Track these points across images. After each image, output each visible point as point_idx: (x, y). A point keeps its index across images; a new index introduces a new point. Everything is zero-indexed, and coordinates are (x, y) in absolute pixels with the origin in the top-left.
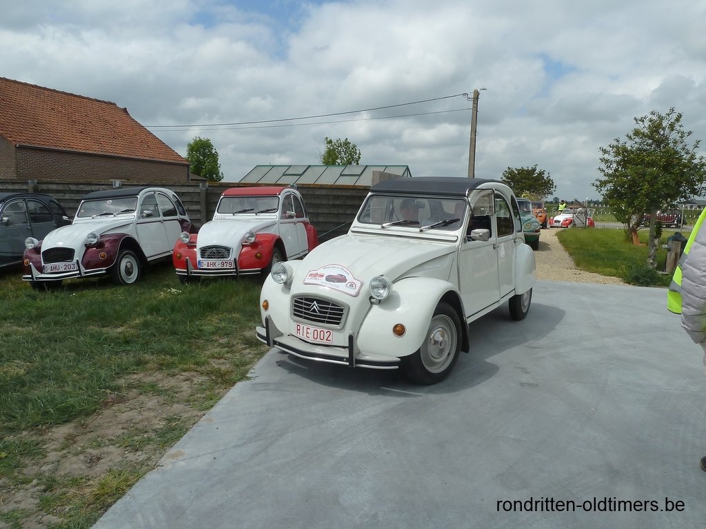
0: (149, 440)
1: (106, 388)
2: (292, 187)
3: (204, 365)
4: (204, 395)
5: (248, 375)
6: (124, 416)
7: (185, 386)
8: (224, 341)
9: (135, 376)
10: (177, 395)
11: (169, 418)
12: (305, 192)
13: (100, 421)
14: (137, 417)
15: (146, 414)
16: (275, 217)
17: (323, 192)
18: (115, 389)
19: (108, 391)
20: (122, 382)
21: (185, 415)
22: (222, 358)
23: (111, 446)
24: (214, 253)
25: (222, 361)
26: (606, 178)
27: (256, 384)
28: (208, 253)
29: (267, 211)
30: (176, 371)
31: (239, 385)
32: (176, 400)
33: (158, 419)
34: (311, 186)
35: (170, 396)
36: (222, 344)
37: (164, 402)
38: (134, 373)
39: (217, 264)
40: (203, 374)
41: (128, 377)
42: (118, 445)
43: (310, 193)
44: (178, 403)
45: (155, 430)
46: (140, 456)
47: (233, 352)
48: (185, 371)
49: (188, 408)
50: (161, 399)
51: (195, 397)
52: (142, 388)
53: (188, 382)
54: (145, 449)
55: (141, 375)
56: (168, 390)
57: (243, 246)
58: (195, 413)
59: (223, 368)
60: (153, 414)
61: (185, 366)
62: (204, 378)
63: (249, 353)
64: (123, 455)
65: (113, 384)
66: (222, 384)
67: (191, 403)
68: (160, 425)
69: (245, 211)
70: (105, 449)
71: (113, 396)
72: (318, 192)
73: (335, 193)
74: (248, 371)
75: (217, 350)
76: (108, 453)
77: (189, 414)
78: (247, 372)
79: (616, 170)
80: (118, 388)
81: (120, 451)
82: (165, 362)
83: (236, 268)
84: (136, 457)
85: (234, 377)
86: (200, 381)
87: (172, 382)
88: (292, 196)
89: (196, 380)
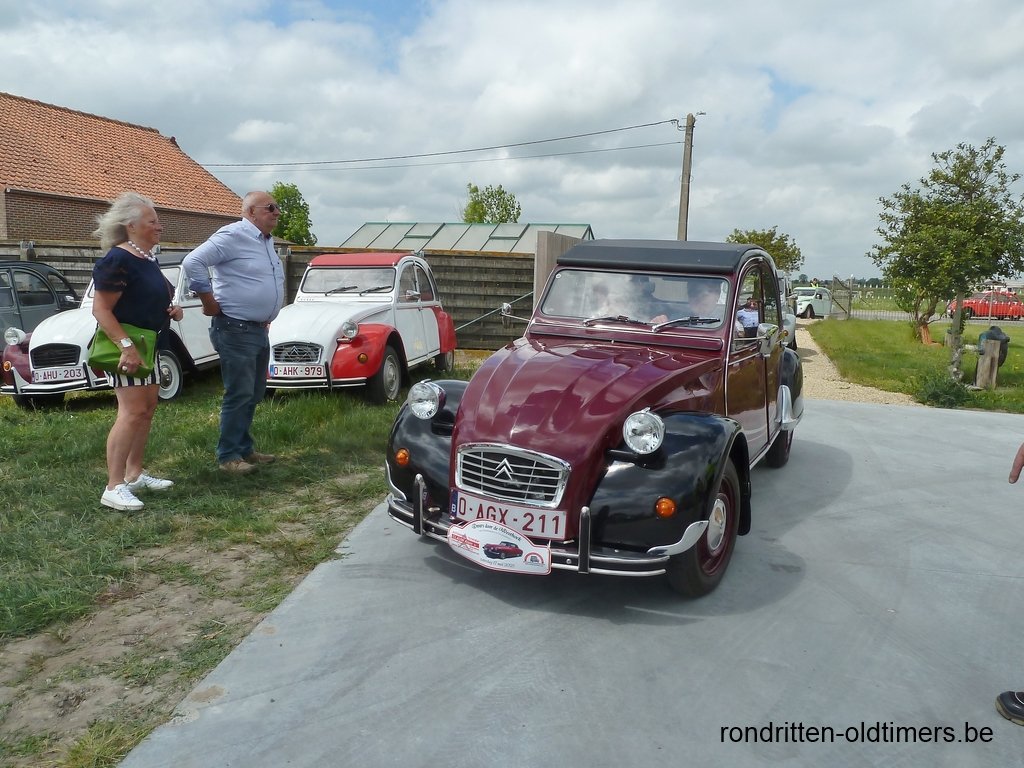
0: (167, 664)
1: (105, 572)
2: (418, 255)
3: (269, 533)
4: (264, 585)
5: (338, 551)
6: (131, 622)
7: (236, 568)
8: (302, 492)
9: (155, 552)
10: (222, 584)
11: (204, 625)
12: (436, 262)
13: (90, 631)
14: (151, 622)
15: (168, 617)
16: (389, 298)
17: (464, 263)
18: (121, 575)
19: (109, 578)
20: (133, 562)
21: (231, 620)
22: (298, 521)
23: (102, 677)
24: (294, 353)
25: (299, 525)
26: (889, 244)
27: (348, 566)
28: (285, 353)
29: (376, 290)
30: (223, 542)
31: (323, 568)
32: (219, 592)
33: (186, 626)
34: (445, 254)
35: (209, 585)
36: (298, 498)
37: (200, 596)
38: (156, 546)
39: (300, 370)
40: (264, 548)
41: (145, 552)
42: (113, 674)
43: (443, 263)
44: (221, 598)
45: (178, 648)
46: (150, 695)
47: (315, 511)
48: (238, 543)
49: (237, 607)
50: (195, 591)
51: (250, 588)
52: (166, 573)
53: (241, 562)
54: (159, 681)
55: (167, 550)
56: (207, 575)
57: (339, 343)
58: (248, 615)
59: (299, 538)
60: (178, 617)
61: (238, 535)
62: (265, 556)
63: (341, 513)
64: (120, 694)
65: (118, 565)
66: (295, 565)
67: (243, 599)
68: (187, 637)
69: (343, 290)
70: (92, 682)
71: (116, 586)
72: (455, 263)
73: (481, 264)
74: (337, 544)
75: (292, 507)
76: (96, 689)
77: (237, 619)
78: (335, 545)
79: (904, 233)
80: (126, 573)
81: (116, 685)
82: (207, 528)
83: (328, 377)
84: (142, 696)
85: (315, 553)
86: (260, 560)
87: (217, 561)
88: (416, 268)
89: (253, 559)
